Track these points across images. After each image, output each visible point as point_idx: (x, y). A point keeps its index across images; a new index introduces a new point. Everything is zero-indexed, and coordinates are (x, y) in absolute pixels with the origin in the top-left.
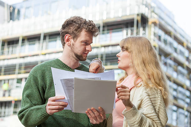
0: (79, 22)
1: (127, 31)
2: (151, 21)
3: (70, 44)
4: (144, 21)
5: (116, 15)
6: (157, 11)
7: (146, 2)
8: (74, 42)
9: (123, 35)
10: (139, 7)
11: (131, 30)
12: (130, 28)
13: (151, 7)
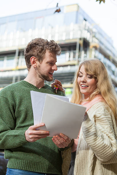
0: (42, 44)
1: (70, 53)
2: (92, 45)
3: (36, 66)
4: (86, 45)
5: (60, 39)
6: (98, 36)
7: (89, 28)
8: (40, 64)
9: (66, 57)
10: (82, 32)
11: (74, 53)
12: (73, 51)
13: (93, 32)
